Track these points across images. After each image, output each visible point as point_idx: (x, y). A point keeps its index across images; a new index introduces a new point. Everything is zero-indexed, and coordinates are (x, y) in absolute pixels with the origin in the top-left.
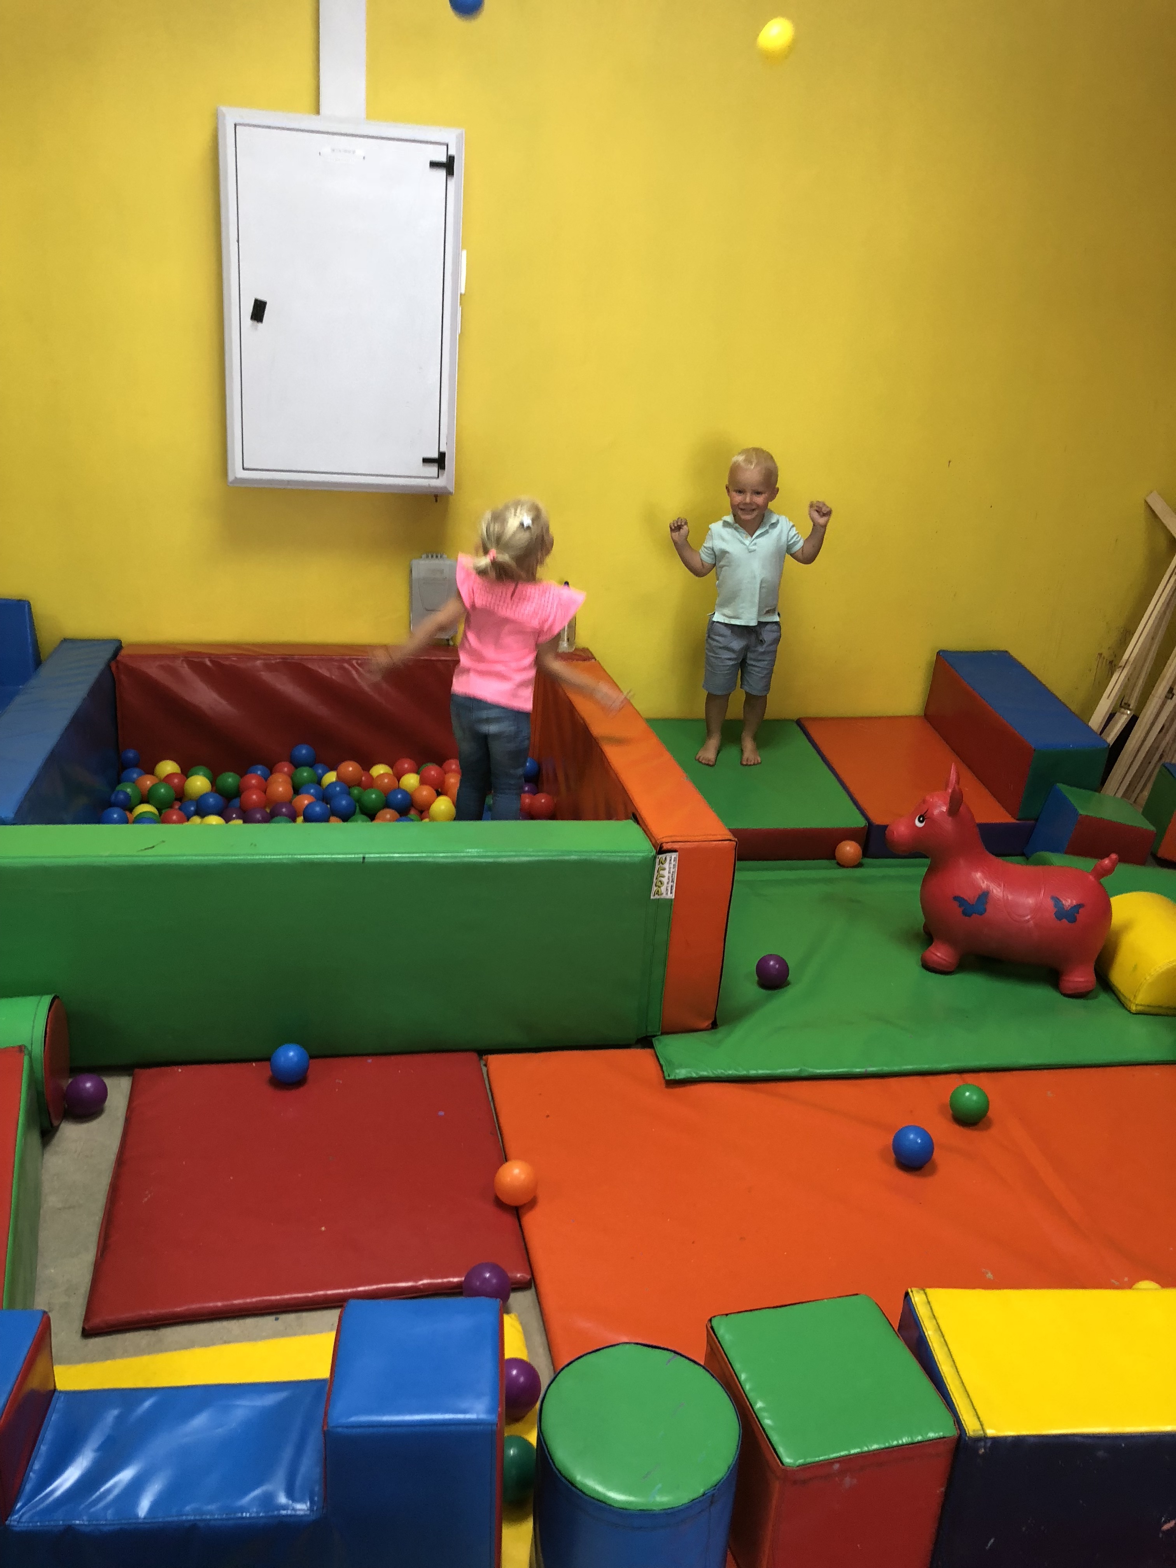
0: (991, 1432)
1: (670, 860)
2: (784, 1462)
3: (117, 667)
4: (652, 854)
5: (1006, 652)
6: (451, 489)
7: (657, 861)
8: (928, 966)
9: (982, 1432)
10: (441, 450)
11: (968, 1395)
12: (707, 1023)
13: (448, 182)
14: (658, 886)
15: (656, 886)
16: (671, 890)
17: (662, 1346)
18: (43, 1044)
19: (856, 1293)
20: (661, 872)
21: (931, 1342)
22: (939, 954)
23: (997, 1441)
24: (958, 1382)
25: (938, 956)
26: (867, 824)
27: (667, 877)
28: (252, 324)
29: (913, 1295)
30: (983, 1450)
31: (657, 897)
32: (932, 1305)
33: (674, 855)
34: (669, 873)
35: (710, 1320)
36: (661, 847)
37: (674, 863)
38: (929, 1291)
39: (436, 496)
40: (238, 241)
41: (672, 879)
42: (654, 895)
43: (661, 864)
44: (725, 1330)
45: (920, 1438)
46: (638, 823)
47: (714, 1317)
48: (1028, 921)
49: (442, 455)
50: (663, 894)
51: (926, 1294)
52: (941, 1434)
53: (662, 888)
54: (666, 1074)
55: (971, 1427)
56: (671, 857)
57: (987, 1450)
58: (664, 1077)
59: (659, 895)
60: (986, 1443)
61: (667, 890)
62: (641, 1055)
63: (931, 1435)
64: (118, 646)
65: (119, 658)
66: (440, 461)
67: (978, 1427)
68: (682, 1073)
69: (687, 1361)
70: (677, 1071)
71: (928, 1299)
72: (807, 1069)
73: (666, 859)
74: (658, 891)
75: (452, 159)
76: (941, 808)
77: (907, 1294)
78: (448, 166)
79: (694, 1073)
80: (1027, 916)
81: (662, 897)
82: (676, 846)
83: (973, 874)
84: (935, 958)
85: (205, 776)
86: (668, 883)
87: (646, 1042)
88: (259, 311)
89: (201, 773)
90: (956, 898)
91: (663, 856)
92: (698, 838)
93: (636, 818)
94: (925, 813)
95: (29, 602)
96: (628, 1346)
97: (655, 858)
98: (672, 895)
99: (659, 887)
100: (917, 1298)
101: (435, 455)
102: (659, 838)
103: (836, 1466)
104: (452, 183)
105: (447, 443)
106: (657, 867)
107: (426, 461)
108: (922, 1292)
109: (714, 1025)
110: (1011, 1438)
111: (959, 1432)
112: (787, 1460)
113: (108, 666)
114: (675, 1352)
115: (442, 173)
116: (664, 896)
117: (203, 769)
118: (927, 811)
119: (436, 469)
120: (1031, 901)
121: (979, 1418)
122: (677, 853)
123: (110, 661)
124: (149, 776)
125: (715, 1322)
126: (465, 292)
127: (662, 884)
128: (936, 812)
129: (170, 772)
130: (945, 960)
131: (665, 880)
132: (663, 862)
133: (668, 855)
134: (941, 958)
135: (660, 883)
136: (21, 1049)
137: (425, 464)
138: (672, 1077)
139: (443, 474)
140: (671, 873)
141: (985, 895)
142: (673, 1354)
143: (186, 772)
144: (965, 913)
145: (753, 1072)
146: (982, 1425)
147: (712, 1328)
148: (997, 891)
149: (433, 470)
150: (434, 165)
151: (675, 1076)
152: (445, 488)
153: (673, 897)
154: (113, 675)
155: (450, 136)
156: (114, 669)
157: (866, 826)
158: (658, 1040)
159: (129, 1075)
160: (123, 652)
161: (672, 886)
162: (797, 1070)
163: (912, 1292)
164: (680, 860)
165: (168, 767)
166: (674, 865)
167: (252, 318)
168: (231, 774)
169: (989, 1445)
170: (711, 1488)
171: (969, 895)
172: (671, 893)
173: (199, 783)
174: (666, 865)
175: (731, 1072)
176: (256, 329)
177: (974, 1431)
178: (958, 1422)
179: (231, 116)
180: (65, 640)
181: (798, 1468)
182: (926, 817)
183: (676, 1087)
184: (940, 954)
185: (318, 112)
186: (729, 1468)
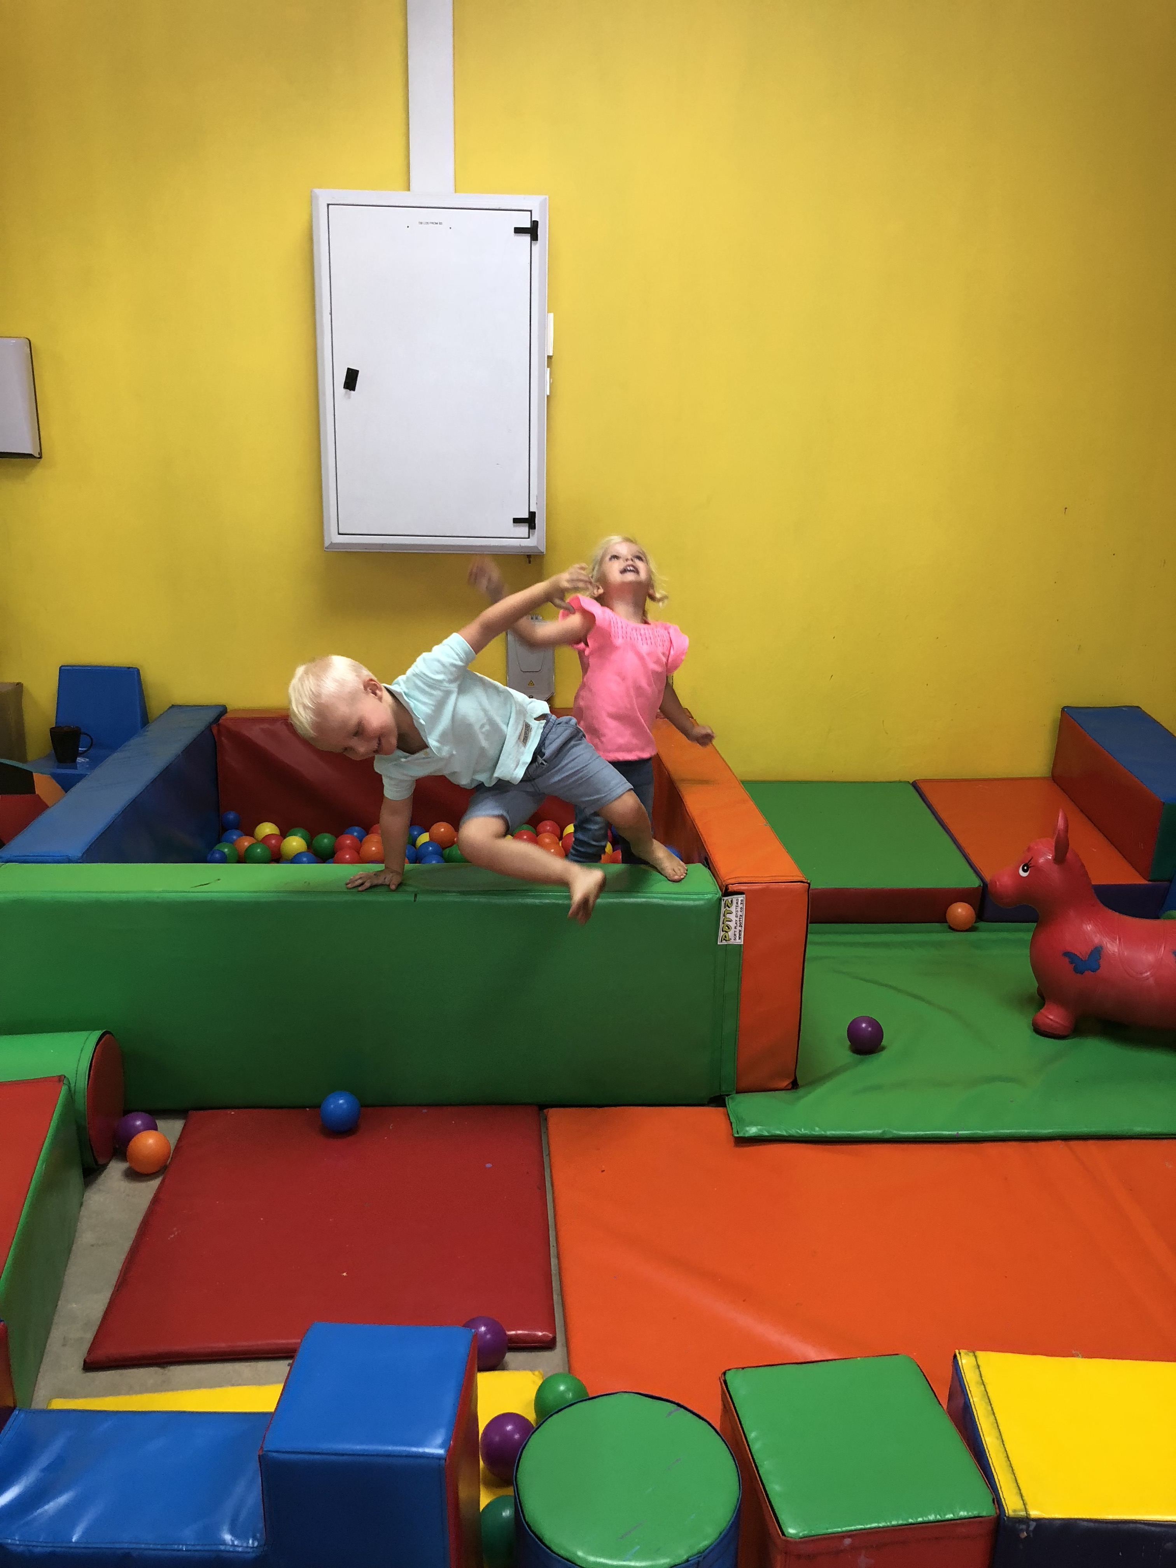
0: (1034, 1513)
1: (737, 903)
2: (786, 1533)
3: (219, 731)
4: (718, 896)
5: (1138, 707)
6: (543, 549)
7: (723, 903)
8: (1040, 1030)
9: (1023, 1513)
10: (531, 510)
11: (1013, 1470)
12: (786, 1083)
13: (532, 246)
14: (725, 931)
15: (723, 931)
16: (740, 935)
17: (664, 1398)
18: (87, 1077)
19: (896, 1353)
20: (728, 916)
21: (976, 1410)
22: (1051, 1017)
23: (1044, 1526)
24: (1002, 1456)
25: (1051, 1020)
26: (982, 885)
27: (734, 921)
28: (346, 392)
29: (961, 1358)
30: (1025, 1534)
31: (724, 943)
32: (981, 1369)
33: (741, 898)
34: (737, 917)
35: (724, 1373)
36: (727, 889)
37: (741, 906)
38: (979, 1354)
39: (529, 556)
40: (331, 314)
41: (740, 924)
42: (721, 941)
43: (727, 908)
44: (739, 1383)
45: (950, 1516)
46: (709, 868)
47: (729, 1370)
48: (1147, 978)
49: (532, 515)
50: (731, 939)
51: (976, 1357)
52: (975, 1513)
53: (729, 933)
54: (735, 1130)
55: (1012, 1506)
56: (737, 900)
57: (1031, 1534)
58: (733, 1135)
59: (726, 940)
60: (1028, 1526)
61: (735, 935)
62: (712, 1114)
63: (963, 1514)
64: (223, 710)
65: (221, 721)
66: (530, 521)
67: (1020, 1505)
68: (753, 1131)
69: (690, 1415)
70: (748, 1129)
71: (977, 1363)
72: (891, 1130)
73: (732, 901)
74: (725, 936)
75: (535, 223)
76: (1046, 857)
77: (955, 1356)
78: (532, 231)
79: (767, 1131)
80: (1147, 972)
81: (731, 942)
82: (743, 887)
83: (1084, 926)
84: (1048, 1021)
85: (302, 837)
86: (735, 928)
87: (719, 1101)
88: (351, 380)
89: (300, 835)
90: (1067, 954)
91: (729, 898)
92: (767, 880)
93: (707, 862)
94: (1030, 861)
95: (138, 670)
96: (626, 1395)
97: (720, 900)
98: (740, 940)
99: (727, 932)
100: (966, 1361)
101: (526, 516)
102: (725, 879)
103: (848, 1541)
104: (536, 247)
105: (537, 503)
106: (723, 910)
107: (517, 521)
108: (971, 1354)
109: (795, 1085)
110: (1059, 1522)
111: (998, 1511)
112: (791, 1531)
113: (209, 728)
114: (679, 1405)
115: (527, 238)
116: (732, 942)
117: (302, 831)
118: (1031, 859)
119: (527, 529)
120: (1150, 958)
121: (1022, 1496)
122: (744, 896)
123: (211, 724)
124: (248, 838)
125: (729, 1376)
126: (553, 353)
127: (729, 929)
128: (1041, 860)
129: (270, 833)
130: (1057, 1022)
131: (732, 924)
132: (729, 905)
133: (735, 897)
134: (1054, 1021)
135: (726, 928)
136: (61, 1079)
137: (515, 524)
138: (741, 1135)
139: (533, 534)
140: (739, 916)
141: (1098, 951)
142: (675, 1406)
143: (284, 834)
144: (1077, 970)
145: (829, 1133)
146: (1024, 1504)
147: (725, 1382)
148: (1112, 947)
149: (523, 530)
150: (518, 231)
151: (744, 1133)
152: (536, 547)
153: (742, 943)
154: (214, 739)
155: (533, 202)
156: (215, 731)
157: (980, 886)
158: (732, 1098)
159: (184, 1119)
160: (228, 715)
161: (740, 931)
162: (880, 1131)
163: (960, 1353)
164: (748, 904)
165: (267, 829)
166: (741, 908)
167: (344, 388)
168: (327, 835)
169: (1032, 1528)
170: (697, 1554)
171: (1081, 950)
172: (739, 939)
173: (295, 843)
174: (733, 909)
175: (803, 1131)
176: (349, 398)
177: (1015, 1511)
178: (997, 1501)
179: (324, 196)
180: (173, 706)
181: (800, 1540)
182: (1031, 865)
183: (745, 1146)
184: (1053, 1016)
185: (409, 190)
186: (720, 1534)
